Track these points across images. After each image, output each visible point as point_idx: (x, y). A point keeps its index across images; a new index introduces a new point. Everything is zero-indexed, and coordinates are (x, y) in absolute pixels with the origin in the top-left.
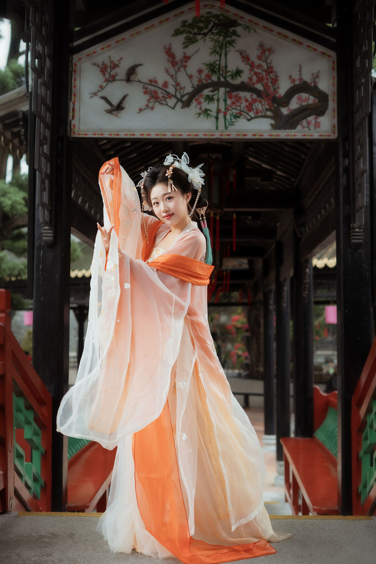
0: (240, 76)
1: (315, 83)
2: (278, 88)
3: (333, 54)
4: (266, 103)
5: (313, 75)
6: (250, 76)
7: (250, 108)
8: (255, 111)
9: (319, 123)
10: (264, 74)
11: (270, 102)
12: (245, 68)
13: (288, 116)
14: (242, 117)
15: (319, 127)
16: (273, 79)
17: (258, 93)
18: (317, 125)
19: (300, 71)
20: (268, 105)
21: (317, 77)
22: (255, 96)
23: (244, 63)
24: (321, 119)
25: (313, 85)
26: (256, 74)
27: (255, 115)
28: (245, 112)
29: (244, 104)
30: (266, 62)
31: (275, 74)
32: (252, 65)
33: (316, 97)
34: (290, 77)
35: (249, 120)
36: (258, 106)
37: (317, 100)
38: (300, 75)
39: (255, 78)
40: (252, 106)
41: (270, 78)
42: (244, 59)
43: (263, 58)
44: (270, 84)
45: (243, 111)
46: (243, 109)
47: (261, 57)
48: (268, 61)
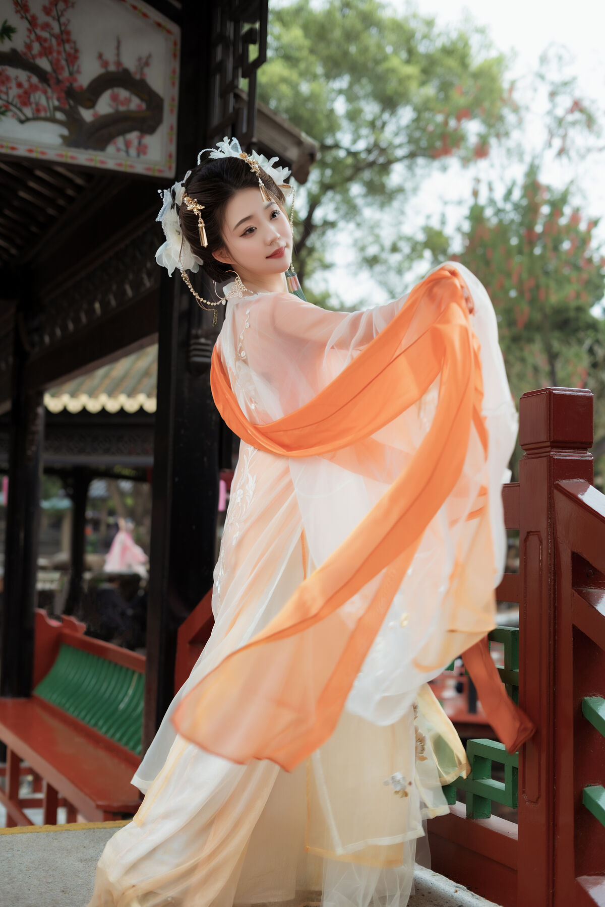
0: (9, 38)
1: (142, 74)
2: (78, 72)
3: (176, 29)
4: (55, 96)
5: (140, 59)
6: (28, 41)
7: (25, 99)
8: (34, 106)
9: (146, 147)
10: (54, 41)
11: (63, 95)
12: (20, 26)
13: (93, 124)
14: (9, 114)
15: (145, 153)
16: (69, 55)
17: (43, 76)
18: (142, 150)
19: (118, 47)
20: (58, 99)
21: (147, 64)
22: (35, 80)
23: (19, 15)
24: (148, 140)
25: (138, 77)
26: (39, 38)
27: (33, 114)
28: (15, 106)
29: (14, 91)
30: (59, 20)
31: (72, 45)
32: (33, 22)
33: (142, 99)
34: (100, 56)
35: (22, 122)
36: (40, 98)
37: (144, 106)
38: (118, 55)
39: (36, 47)
40: (29, 98)
41: (65, 51)
42: (19, 8)
43: (54, 13)
44: (63, 63)
45: (12, 104)
46: (13, 100)
47: (51, 10)
48: (63, 20)
